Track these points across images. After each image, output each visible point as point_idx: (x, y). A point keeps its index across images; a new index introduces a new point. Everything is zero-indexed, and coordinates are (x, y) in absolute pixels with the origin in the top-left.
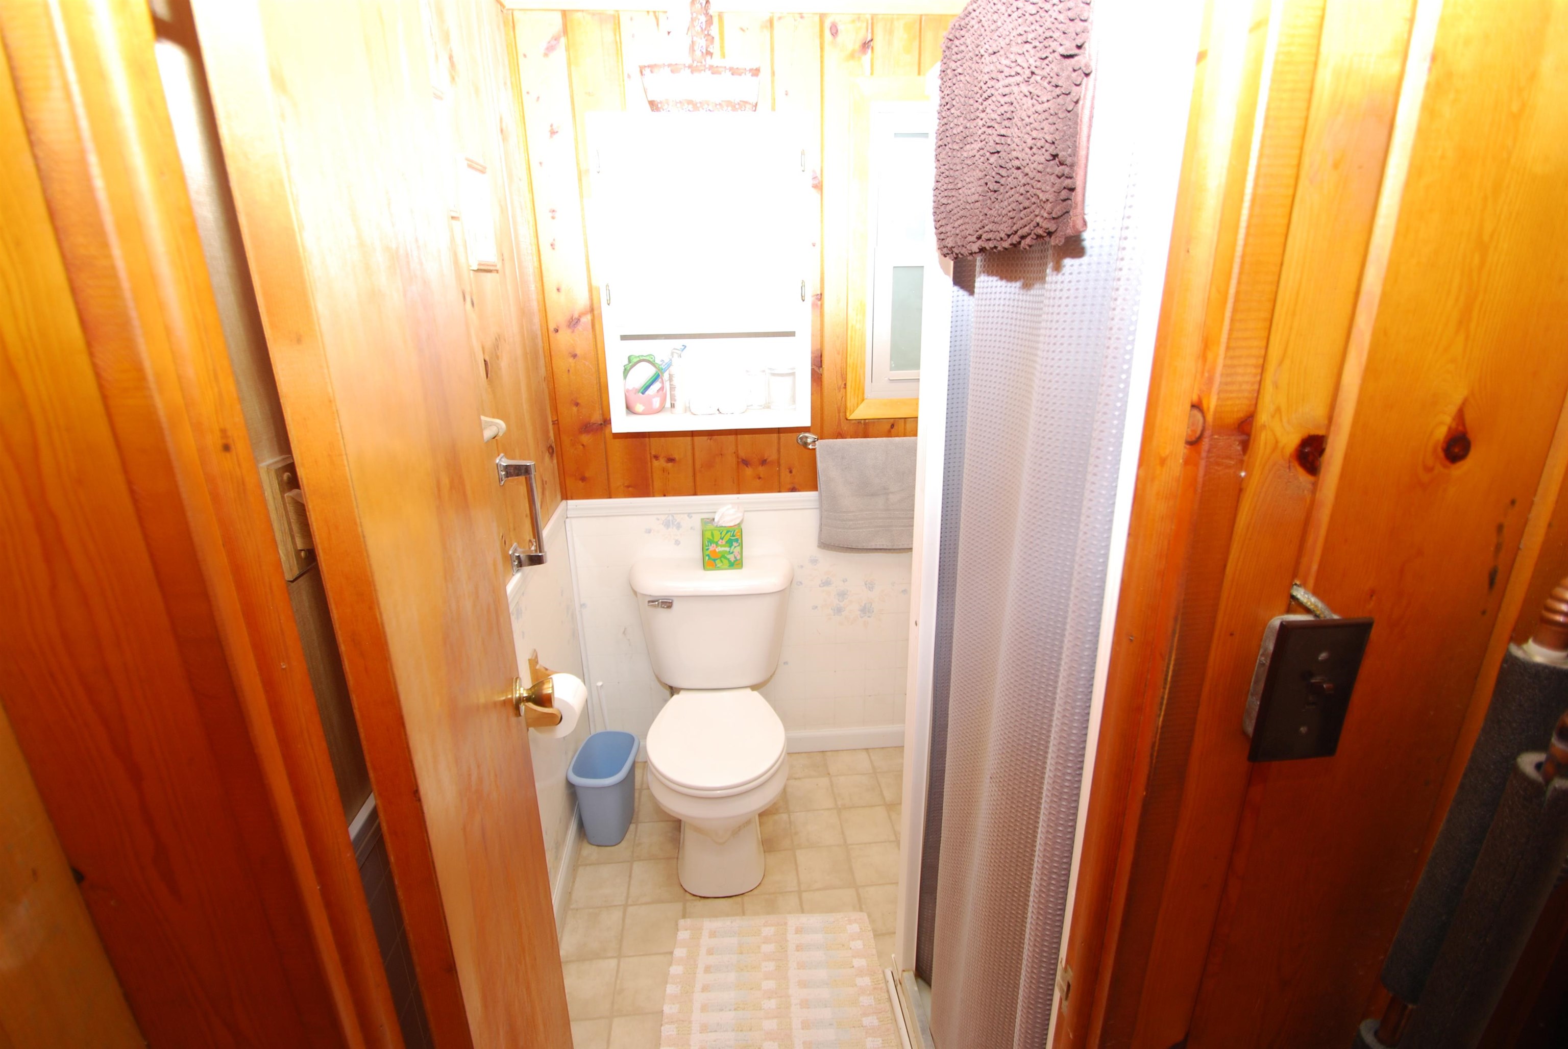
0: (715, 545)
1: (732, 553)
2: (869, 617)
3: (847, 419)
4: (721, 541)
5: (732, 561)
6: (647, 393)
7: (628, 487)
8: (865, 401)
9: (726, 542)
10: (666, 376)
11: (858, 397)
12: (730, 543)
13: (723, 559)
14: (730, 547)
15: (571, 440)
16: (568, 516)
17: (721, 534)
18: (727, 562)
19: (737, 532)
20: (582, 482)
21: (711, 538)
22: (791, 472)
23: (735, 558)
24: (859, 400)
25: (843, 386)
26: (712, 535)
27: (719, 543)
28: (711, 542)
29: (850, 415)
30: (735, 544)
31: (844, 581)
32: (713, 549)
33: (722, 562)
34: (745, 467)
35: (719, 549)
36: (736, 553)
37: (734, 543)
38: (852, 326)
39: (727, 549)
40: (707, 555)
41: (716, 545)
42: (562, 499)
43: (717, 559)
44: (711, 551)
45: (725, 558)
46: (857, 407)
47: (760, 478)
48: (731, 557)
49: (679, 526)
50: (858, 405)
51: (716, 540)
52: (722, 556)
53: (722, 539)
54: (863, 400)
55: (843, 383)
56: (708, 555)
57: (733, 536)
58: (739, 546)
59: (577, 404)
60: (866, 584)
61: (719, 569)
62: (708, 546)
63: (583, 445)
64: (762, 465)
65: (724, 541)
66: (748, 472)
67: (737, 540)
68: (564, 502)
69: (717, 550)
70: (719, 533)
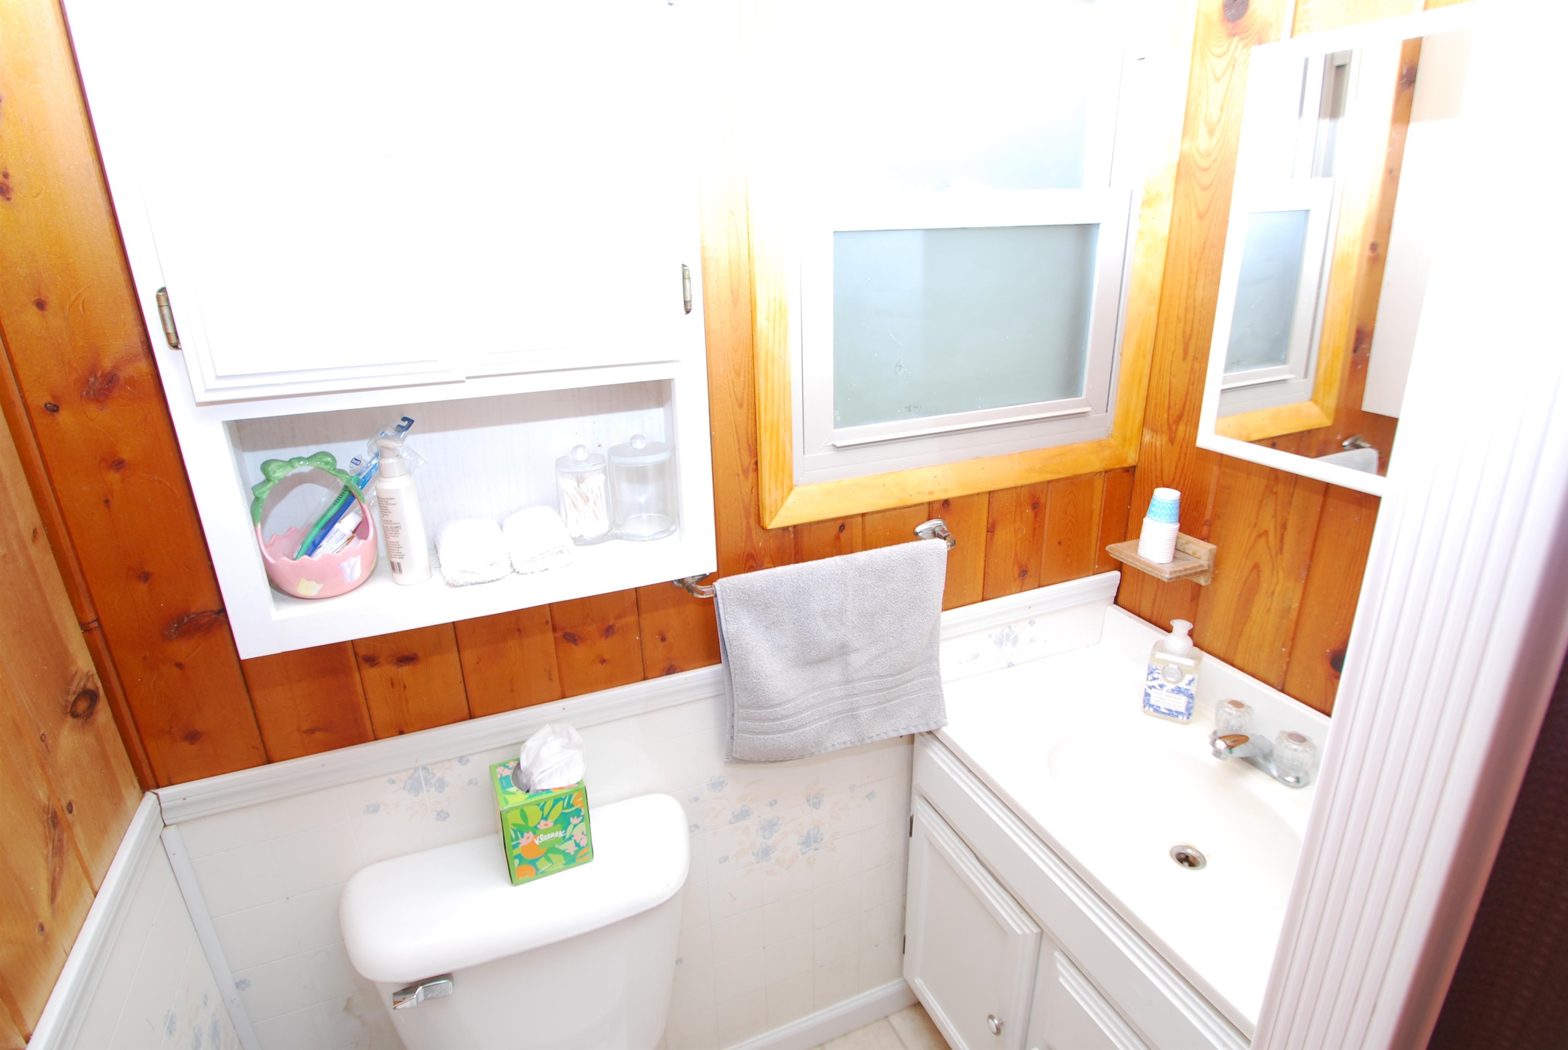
0: (531, 834)
1: (570, 838)
2: (816, 849)
3: (763, 528)
4: (543, 822)
5: (572, 853)
6: (319, 553)
7: (311, 731)
8: (796, 490)
9: (556, 822)
10: (370, 495)
11: (783, 485)
12: (564, 821)
13: (550, 855)
14: (565, 828)
15: (145, 658)
16: (167, 823)
17: (542, 809)
18: (561, 857)
19: (577, 797)
20: (192, 743)
21: (521, 822)
22: (663, 639)
23: (577, 845)
24: (785, 489)
25: (752, 466)
26: (524, 816)
27: (541, 827)
28: (520, 830)
29: (771, 520)
30: (574, 821)
31: (771, 805)
32: (530, 840)
33: (549, 860)
34: (573, 646)
35: (542, 838)
36: (578, 836)
37: (571, 819)
38: (767, 353)
39: (560, 834)
40: (515, 857)
41: (534, 833)
42: (145, 787)
43: (538, 859)
44: (523, 847)
45: (558, 851)
46: (783, 504)
47: (603, 661)
48: (569, 846)
49: (441, 785)
50: (783, 500)
51: (532, 823)
52: (550, 850)
53: (545, 818)
54: (791, 489)
55: (753, 461)
56: (519, 857)
57: (570, 805)
58: (582, 821)
59: (145, 577)
60: (808, 800)
61: (545, 874)
62: (517, 838)
63: (179, 665)
64: (607, 637)
65: (550, 822)
66: (580, 653)
67: (577, 813)
68: (150, 796)
69: (537, 842)
70: (538, 808)
